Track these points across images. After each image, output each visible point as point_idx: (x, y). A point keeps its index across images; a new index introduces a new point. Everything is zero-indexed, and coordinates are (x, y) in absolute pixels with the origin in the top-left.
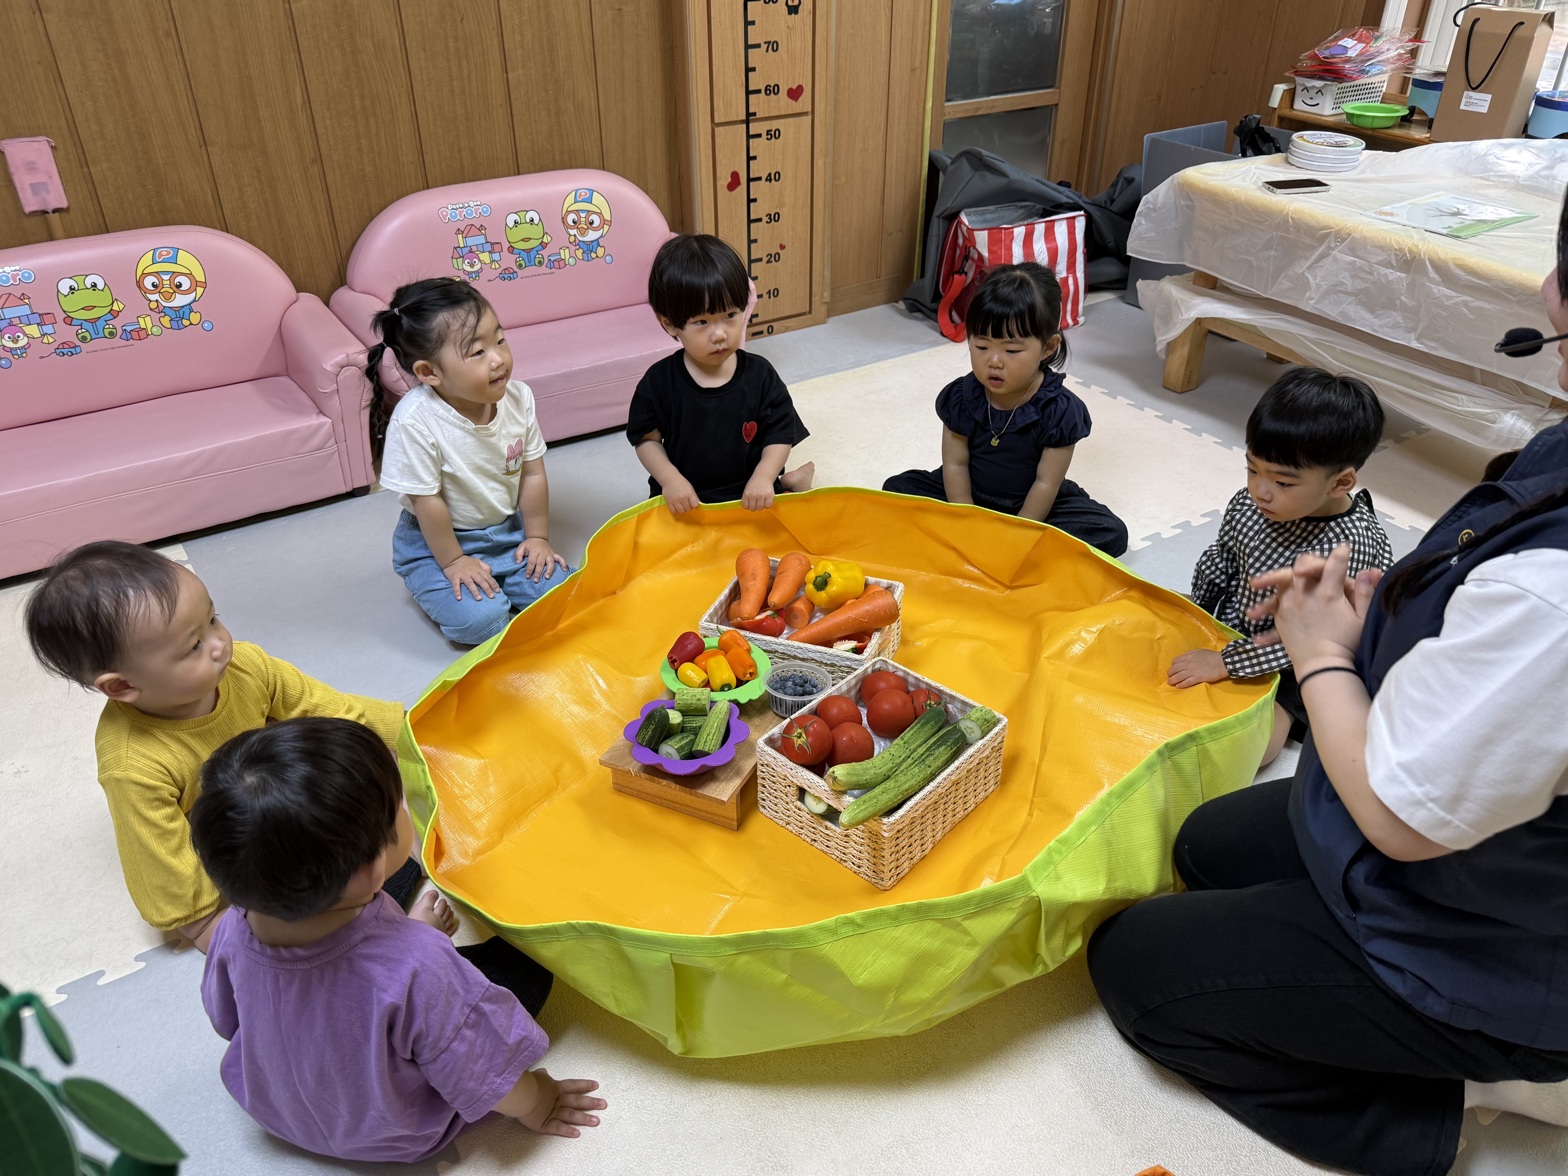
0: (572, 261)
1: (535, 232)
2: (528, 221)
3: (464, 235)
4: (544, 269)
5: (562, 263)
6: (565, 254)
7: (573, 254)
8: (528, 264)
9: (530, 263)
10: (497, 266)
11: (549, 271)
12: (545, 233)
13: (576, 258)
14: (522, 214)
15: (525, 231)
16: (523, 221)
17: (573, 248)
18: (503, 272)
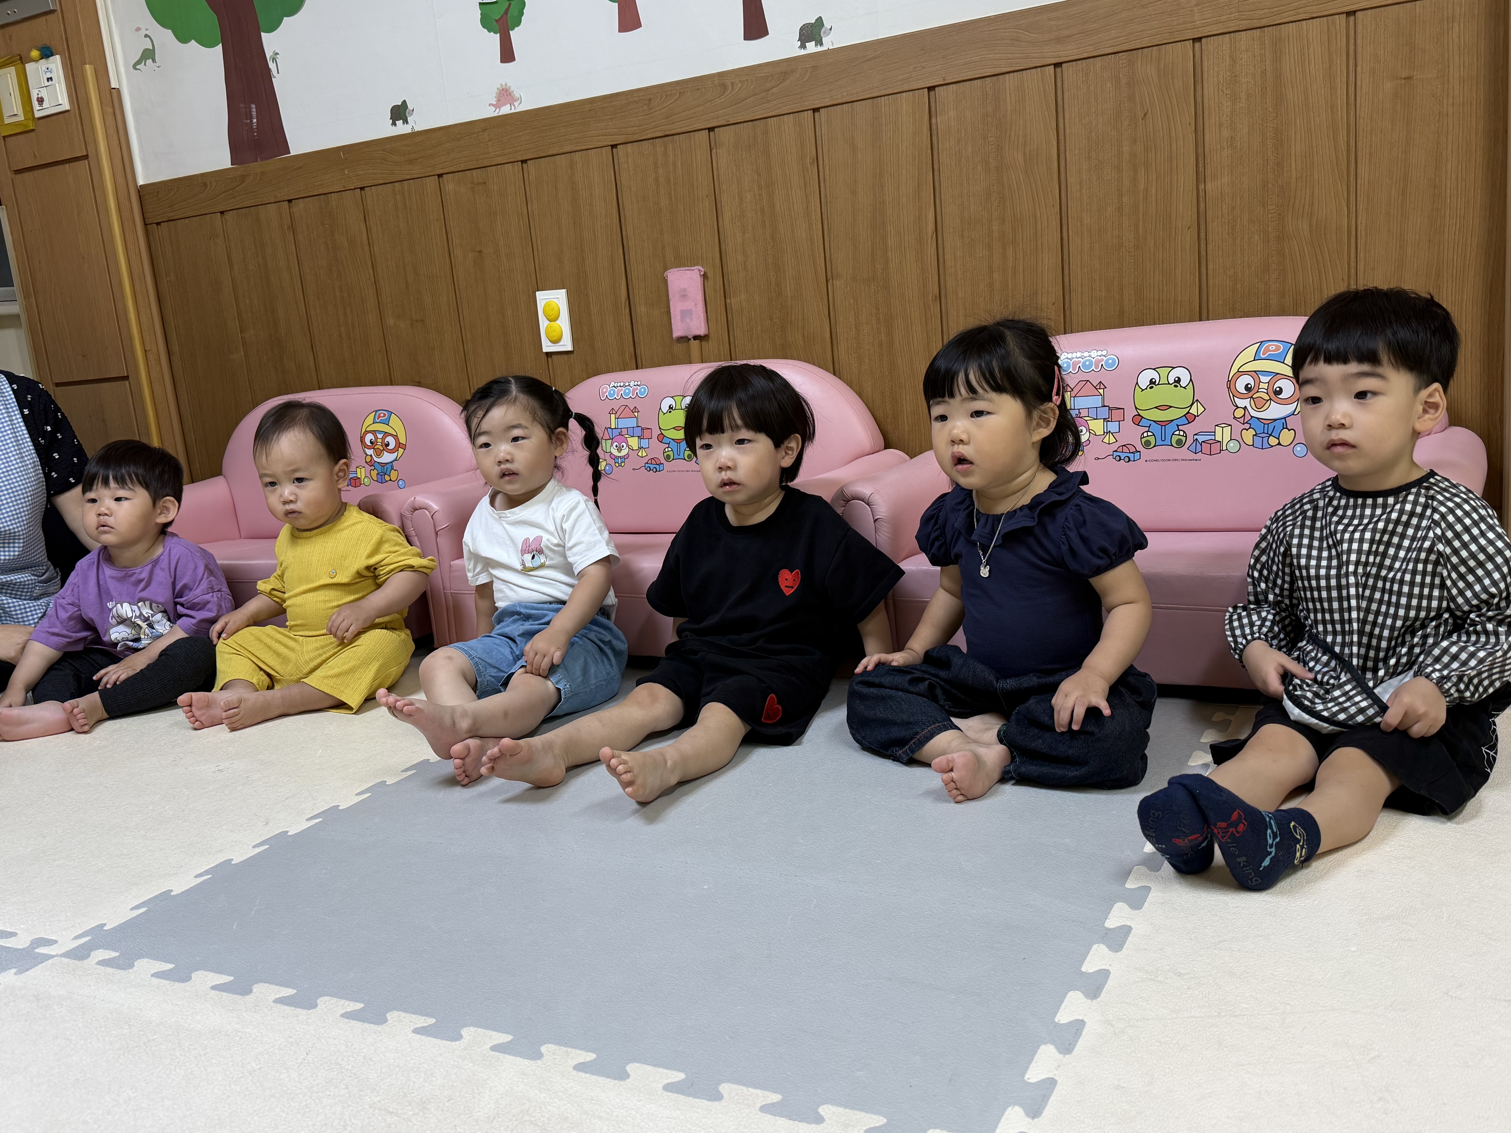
0: (1233, 446)
1: (1181, 398)
2: (1172, 381)
3: (1074, 393)
4: (1184, 452)
5: (1216, 448)
6: (1223, 434)
7: (1237, 436)
8: (1159, 442)
9: (1164, 441)
10: (1112, 440)
11: (1193, 456)
12: (1195, 401)
13: (1241, 442)
14: (1164, 372)
15: (1164, 395)
16: (1164, 381)
17: (1238, 426)
18: (1120, 449)
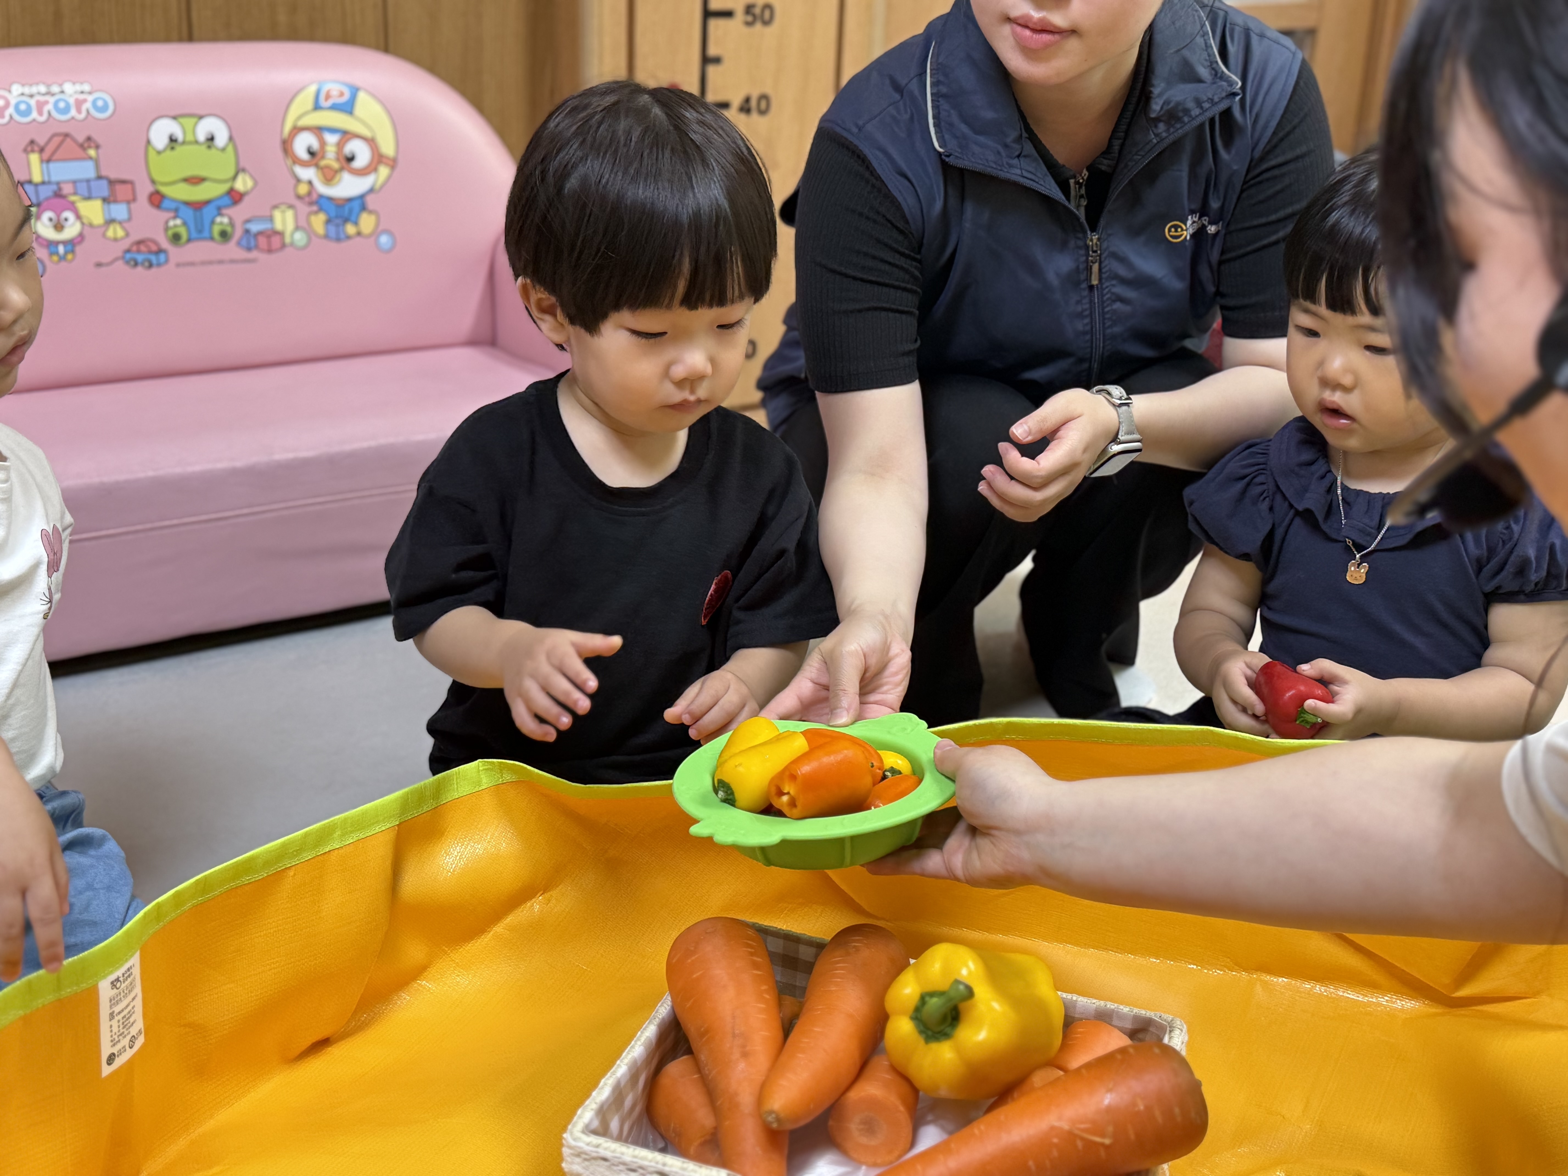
0: (300, 238)
1: (217, 165)
2: (202, 137)
3: (46, 155)
4: (232, 250)
5: (276, 240)
6: (284, 221)
7: (303, 223)
8: (194, 235)
9: (200, 233)
10: (120, 233)
11: (244, 255)
12: (239, 170)
13: (309, 231)
14: (188, 122)
15: (193, 160)
16: (190, 138)
17: (303, 209)
18: (135, 248)
